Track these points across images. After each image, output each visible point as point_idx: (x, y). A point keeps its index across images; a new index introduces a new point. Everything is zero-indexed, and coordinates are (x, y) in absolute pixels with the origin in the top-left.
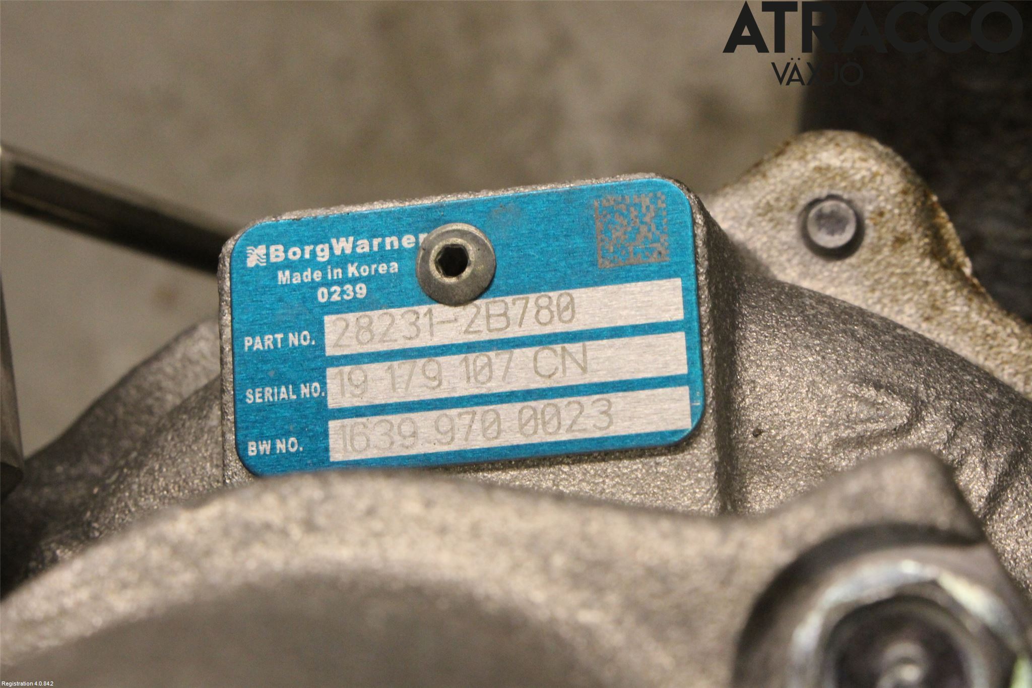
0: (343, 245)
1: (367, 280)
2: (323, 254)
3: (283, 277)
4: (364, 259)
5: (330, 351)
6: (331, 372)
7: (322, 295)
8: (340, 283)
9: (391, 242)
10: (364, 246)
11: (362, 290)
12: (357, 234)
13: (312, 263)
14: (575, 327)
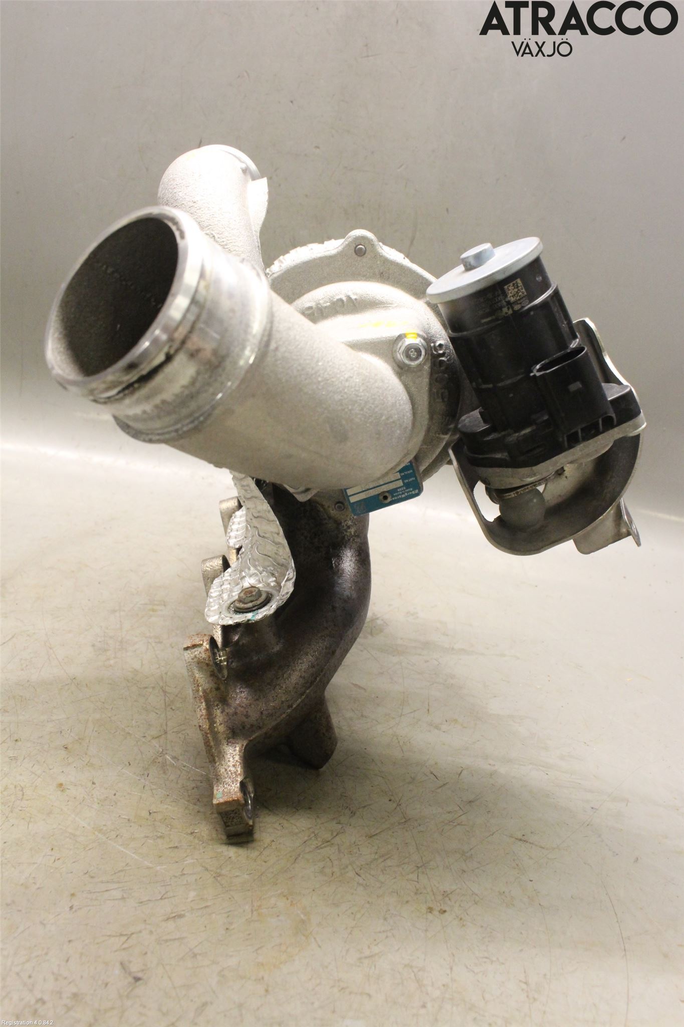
0: (403, 496)
1: (398, 492)
2: (406, 494)
3: (411, 489)
4: (400, 494)
5: (401, 480)
6: (400, 477)
7: (405, 488)
8: (402, 491)
9: (396, 498)
10: (400, 496)
11: (398, 490)
12: (401, 498)
13: (407, 492)
14: (365, 492)
